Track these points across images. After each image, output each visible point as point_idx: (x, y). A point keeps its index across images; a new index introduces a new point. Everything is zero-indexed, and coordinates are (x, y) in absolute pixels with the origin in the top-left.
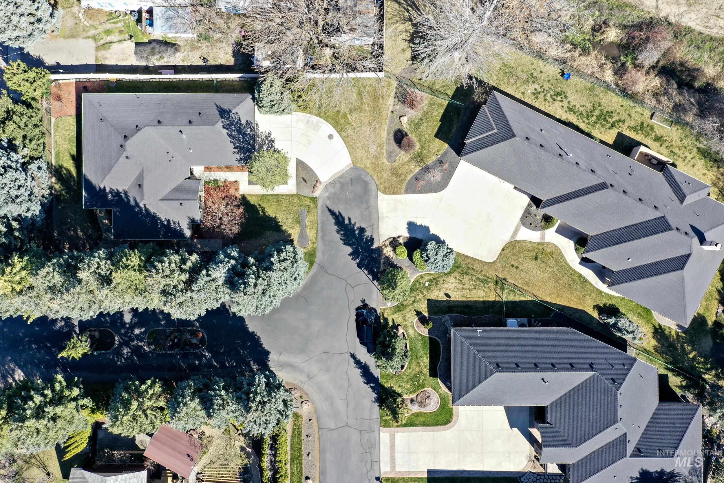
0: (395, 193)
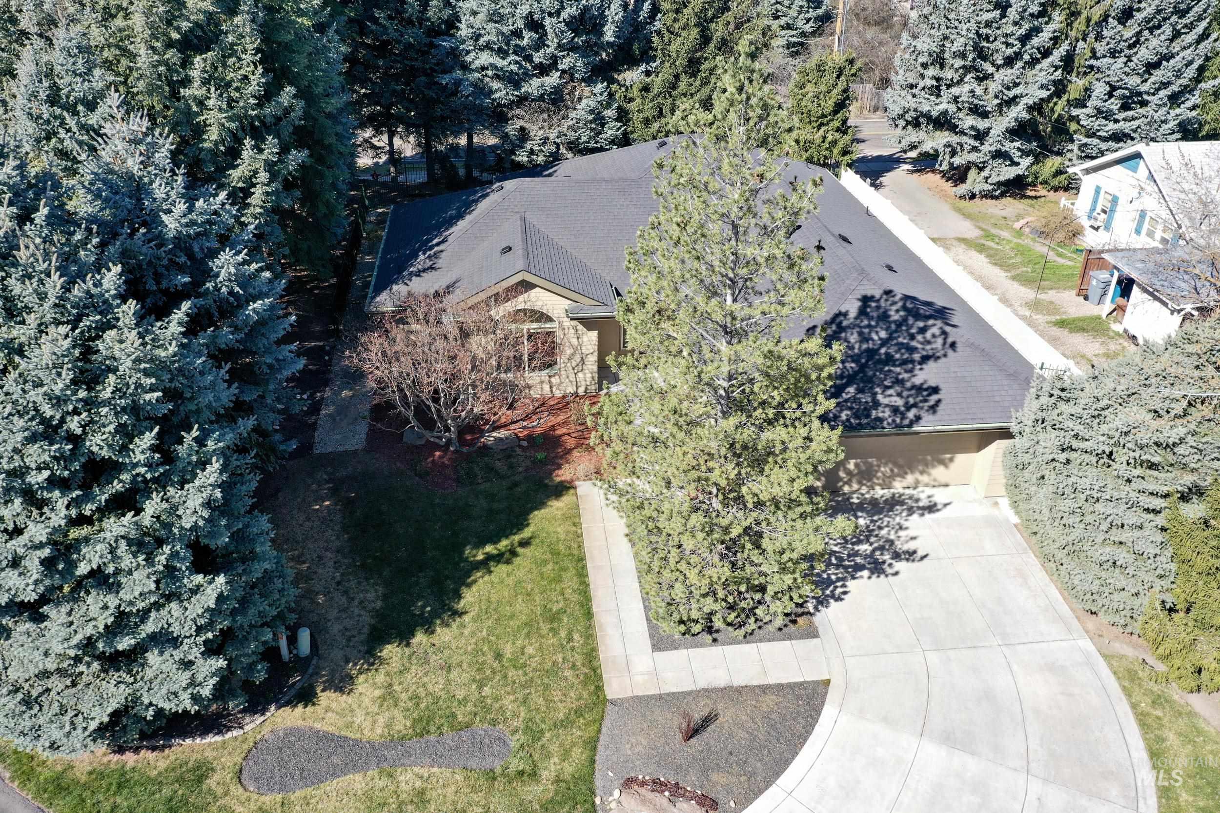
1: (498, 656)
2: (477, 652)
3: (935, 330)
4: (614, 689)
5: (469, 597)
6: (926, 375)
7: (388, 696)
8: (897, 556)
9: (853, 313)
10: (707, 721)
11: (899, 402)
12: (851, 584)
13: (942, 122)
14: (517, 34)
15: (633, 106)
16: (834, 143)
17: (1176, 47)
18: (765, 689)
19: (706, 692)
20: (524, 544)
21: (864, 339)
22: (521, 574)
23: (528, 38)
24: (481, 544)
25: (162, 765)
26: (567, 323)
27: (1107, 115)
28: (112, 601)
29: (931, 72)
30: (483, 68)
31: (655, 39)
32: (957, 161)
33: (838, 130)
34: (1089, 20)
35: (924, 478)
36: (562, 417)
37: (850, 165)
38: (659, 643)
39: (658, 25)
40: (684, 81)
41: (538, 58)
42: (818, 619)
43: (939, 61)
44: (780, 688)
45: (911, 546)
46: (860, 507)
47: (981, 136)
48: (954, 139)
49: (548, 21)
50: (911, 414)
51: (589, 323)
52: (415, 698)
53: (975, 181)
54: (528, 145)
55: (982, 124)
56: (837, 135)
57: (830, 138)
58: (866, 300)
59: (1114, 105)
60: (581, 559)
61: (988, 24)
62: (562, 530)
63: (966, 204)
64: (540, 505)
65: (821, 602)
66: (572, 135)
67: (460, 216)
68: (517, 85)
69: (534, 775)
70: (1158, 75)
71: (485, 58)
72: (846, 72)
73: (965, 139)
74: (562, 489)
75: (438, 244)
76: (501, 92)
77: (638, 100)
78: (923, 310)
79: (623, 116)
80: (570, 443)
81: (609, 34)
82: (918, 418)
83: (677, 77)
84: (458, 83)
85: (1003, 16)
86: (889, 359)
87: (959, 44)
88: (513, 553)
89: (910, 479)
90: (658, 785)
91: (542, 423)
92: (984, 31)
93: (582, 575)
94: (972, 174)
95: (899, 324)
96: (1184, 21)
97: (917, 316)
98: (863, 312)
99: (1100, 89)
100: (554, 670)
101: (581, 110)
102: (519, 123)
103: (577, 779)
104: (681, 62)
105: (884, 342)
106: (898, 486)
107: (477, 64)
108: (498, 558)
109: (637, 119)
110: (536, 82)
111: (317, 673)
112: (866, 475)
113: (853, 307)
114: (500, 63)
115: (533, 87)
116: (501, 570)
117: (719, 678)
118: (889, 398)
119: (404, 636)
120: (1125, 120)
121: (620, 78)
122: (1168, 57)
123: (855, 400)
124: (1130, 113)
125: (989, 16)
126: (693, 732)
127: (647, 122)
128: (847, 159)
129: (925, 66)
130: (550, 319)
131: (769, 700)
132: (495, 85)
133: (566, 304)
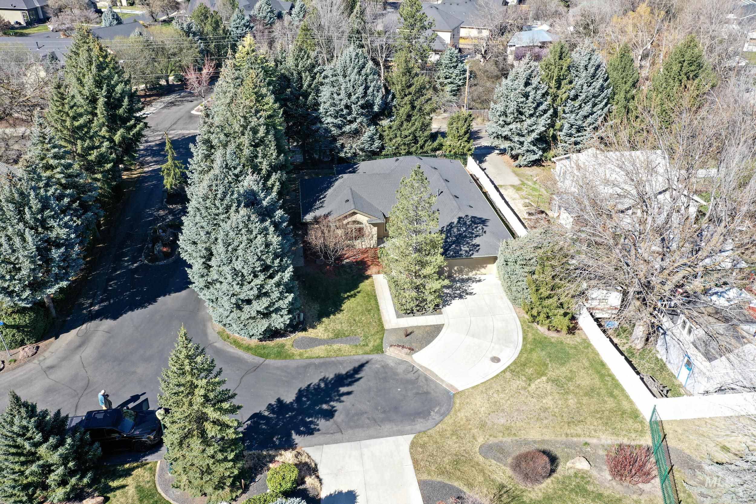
0: (415, 462)
1: (355, 320)
2: (348, 320)
3: (480, 228)
4: (387, 326)
5: (344, 306)
6: (476, 241)
7: (326, 330)
8: (467, 294)
9: (455, 223)
10: (411, 333)
11: (468, 249)
12: (453, 301)
13: (506, 138)
14: (342, 110)
15: (385, 134)
16: (464, 147)
17: (595, 109)
18: (427, 326)
19: (411, 327)
20: (359, 292)
21: (458, 230)
22: (358, 300)
23: (345, 112)
24: (346, 292)
25: (273, 344)
26: (368, 225)
27: (571, 135)
28: (269, 299)
29: (502, 119)
30: (328, 123)
31: (394, 109)
32: (514, 153)
33: (466, 141)
34: (561, 99)
35: (478, 272)
36: (366, 255)
37: (471, 155)
38: (398, 316)
39: (395, 103)
40: (405, 124)
41: (349, 118)
42: (442, 310)
43: (505, 114)
44: (431, 326)
45: (472, 291)
46: (458, 281)
47: (522, 143)
48: (512, 145)
49: (353, 106)
50: (471, 253)
51: (374, 225)
52: (333, 330)
53: (521, 161)
54: (345, 150)
55: (522, 139)
56: (466, 144)
57: (463, 145)
58: (460, 218)
59: (573, 131)
60: (376, 296)
61: (522, 102)
62: (369, 288)
63: (518, 169)
64: (362, 281)
65: (444, 306)
66: (362, 146)
67: (329, 187)
68: (341, 128)
69: (367, 345)
70: (589, 120)
71: (329, 120)
72: (468, 119)
73: (516, 144)
74: (368, 277)
75: (323, 198)
76: (335, 131)
77: (387, 132)
78: (477, 221)
79: (381, 137)
80: (370, 263)
81: (376, 109)
82: (473, 254)
83: (402, 123)
84: (319, 128)
85: (527, 99)
86: (466, 236)
87: (511, 110)
88: (355, 295)
89: (474, 272)
90: (399, 346)
91: (360, 257)
92: (521, 105)
93: (376, 300)
94: (520, 157)
95: (469, 226)
96: (598, 100)
97: (475, 223)
98: (459, 222)
99: (567, 126)
100: (370, 323)
101: (365, 137)
102: (341, 142)
103: (378, 346)
104: (404, 117)
105: (464, 231)
106: (471, 275)
107: (326, 122)
108: (351, 296)
109: (387, 139)
110: (348, 127)
111: (306, 324)
112: (460, 271)
113: (455, 221)
114: (335, 121)
115: (347, 129)
116: (352, 299)
117: (415, 324)
118: (465, 248)
119: (328, 316)
120: (578, 136)
121: (380, 123)
122: (592, 114)
123: (455, 248)
124: (580, 134)
125: (522, 100)
126: (407, 335)
127: (391, 140)
128: (470, 153)
129: (500, 116)
130: (361, 223)
131: (428, 328)
132: (333, 129)
133: (367, 219)
